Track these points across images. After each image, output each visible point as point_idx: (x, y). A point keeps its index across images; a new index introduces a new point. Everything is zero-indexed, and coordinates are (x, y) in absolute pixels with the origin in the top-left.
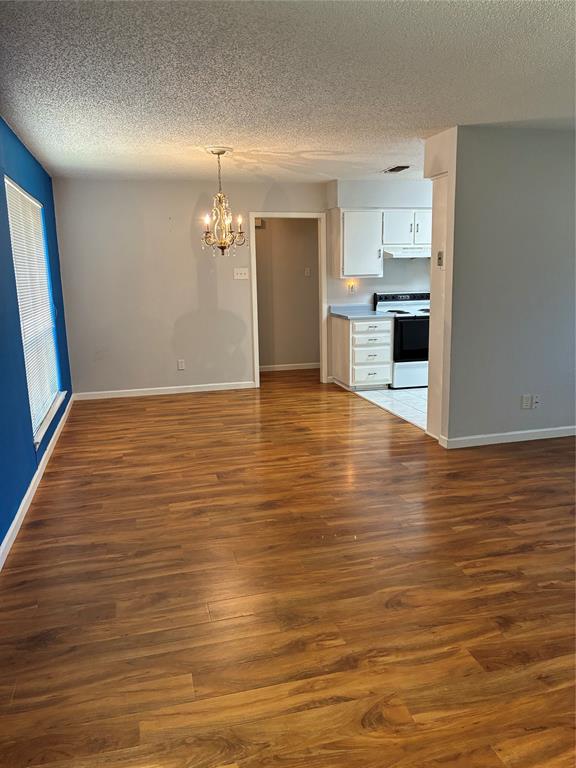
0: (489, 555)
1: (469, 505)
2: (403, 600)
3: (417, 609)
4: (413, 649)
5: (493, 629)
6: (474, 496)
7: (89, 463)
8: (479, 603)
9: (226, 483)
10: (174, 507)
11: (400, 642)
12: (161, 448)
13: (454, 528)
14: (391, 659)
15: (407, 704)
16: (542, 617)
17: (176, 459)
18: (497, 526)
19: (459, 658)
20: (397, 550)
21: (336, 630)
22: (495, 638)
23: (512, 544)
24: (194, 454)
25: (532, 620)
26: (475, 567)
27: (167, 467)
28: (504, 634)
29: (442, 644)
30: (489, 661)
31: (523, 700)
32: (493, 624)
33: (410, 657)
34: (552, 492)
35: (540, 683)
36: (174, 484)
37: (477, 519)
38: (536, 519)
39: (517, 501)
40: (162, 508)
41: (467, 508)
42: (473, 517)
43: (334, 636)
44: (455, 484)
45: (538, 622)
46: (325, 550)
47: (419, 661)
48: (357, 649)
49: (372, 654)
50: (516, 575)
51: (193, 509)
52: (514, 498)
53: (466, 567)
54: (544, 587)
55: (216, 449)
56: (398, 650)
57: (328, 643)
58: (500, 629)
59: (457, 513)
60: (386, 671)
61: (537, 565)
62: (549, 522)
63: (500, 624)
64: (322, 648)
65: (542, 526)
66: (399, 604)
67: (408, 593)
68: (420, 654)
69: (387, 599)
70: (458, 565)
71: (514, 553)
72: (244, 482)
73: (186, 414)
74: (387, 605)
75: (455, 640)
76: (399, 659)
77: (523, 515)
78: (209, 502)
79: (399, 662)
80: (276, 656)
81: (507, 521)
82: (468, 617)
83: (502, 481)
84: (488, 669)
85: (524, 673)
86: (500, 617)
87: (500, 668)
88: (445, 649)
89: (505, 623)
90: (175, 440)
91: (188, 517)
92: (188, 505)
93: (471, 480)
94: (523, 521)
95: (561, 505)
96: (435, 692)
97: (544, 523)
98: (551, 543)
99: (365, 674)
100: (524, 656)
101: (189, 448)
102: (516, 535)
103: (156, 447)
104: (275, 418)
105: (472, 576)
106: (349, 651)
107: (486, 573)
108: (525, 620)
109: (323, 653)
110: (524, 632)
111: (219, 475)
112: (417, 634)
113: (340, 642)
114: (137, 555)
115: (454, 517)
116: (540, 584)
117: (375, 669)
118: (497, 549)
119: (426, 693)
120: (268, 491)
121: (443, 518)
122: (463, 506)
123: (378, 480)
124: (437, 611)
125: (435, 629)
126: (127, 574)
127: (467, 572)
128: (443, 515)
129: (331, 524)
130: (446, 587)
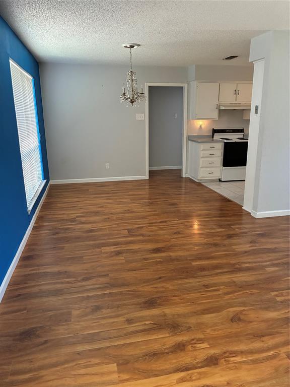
1: (274, 254)
2: (242, 317)
3: (251, 324)
4: (251, 352)
6: (276, 248)
7: (58, 221)
9: (133, 236)
10: (104, 249)
11: (243, 347)
12: (96, 213)
13: (266, 269)
14: (238, 359)
17: (105, 220)
20: (234, 282)
21: (202, 336)
24: (115, 217)
26: (282, 296)
27: (100, 225)
29: (269, 349)
33: (250, 358)
36: (105, 235)
37: (279, 263)
40: (98, 250)
41: (273, 256)
42: (277, 262)
43: (201, 341)
44: (263, 240)
46: (191, 280)
47: (256, 362)
48: (217, 351)
49: (226, 355)
51: (115, 251)
53: (277, 296)
55: (127, 215)
56: (242, 353)
57: (198, 345)
59: (267, 259)
60: (236, 368)
64: (195, 349)
66: (239, 320)
67: (244, 312)
68: (257, 356)
69: (232, 316)
70: (273, 294)
72: (143, 235)
74: (232, 320)
75: (276, 347)
76: (244, 359)
78: (124, 248)
79: (243, 362)
80: (168, 353)
88: (271, 353)
91: (112, 256)
92: (112, 249)
96: (268, 384)
99: (223, 370)
101: (112, 213)
103: (94, 212)
105: (282, 302)
106: (212, 352)
109: (195, 353)
111: (129, 231)
112: (252, 342)
113: (205, 345)
117: (229, 365)
120: (157, 241)
121: (259, 262)
122: (270, 255)
123: (219, 236)
124: (263, 326)
125: (263, 339)
126: (78, 292)
127: (279, 299)
128: (259, 260)
129: (194, 264)
130: (267, 309)
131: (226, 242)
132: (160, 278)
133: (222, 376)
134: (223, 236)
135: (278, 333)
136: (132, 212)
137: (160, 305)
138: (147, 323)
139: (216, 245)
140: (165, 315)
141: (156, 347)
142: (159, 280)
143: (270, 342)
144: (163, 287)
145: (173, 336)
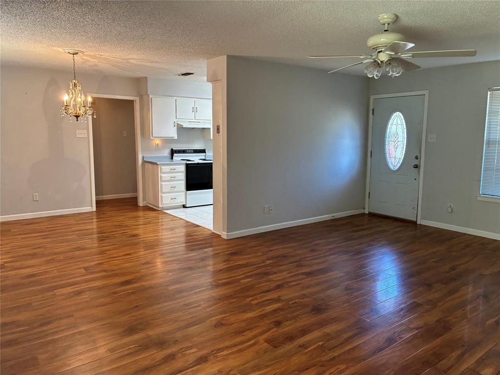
0: (262, 293)
1: (246, 268)
2: (224, 322)
3: (233, 325)
4: (235, 345)
5: (273, 328)
6: (247, 263)
8: (262, 317)
9: (93, 273)
10: (58, 292)
11: (227, 343)
12: (33, 256)
13: (241, 281)
14: (225, 353)
15: (239, 373)
16: (294, 318)
17: (48, 262)
18: (263, 277)
19: (259, 345)
20: (213, 297)
21: (190, 344)
22: (274, 332)
23: (273, 285)
24: (61, 257)
25: (291, 320)
26: (257, 299)
27: (43, 268)
28: (279, 330)
29: (249, 340)
30: (274, 343)
31: (294, 358)
32: (272, 326)
33: (234, 349)
34: (285, 257)
35: (300, 349)
36: (54, 278)
37: (252, 275)
38: (281, 271)
39: (270, 264)
40: (49, 294)
41: (245, 270)
42: (250, 274)
43: (190, 348)
44: (236, 258)
45: (293, 320)
46: (170, 303)
47: (240, 351)
48: (205, 352)
49: (214, 353)
50: (278, 300)
51: (73, 292)
52: (268, 262)
53: (252, 300)
54: (292, 304)
55: (77, 253)
56: (227, 348)
57: (187, 352)
58: (276, 327)
59: (241, 273)
60: (224, 359)
61: (287, 294)
62: (287, 272)
63: (276, 325)
64: (185, 355)
65: (285, 275)
66: (222, 324)
67: (225, 318)
68: (240, 347)
69: (215, 323)
70: (248, 299)
71: (275, 289)
72: (105, 271)
73: (46, 231)
74: (215, 326)
75: (255, 337)
76: (230, 352)
77: (275, 270)
79: (229, 354)
80: (159, 365)
81: (267, 274)
82: (260, 324)
83: (260, 254)
84: (275, 347)
85: (293, 345)
86: (274, 322)
87: (280, 346)
88: (252, 342)
89: (278, 324)
90: (42, 250)
91: (73, 297)
92: (69, 289)
93: (244, 255)
94: (276, 273)
95: (291, 263)
96: (251, 364)
97: (285, 273)
98: (291, 282)
99: (213, 363)
100: (290, 338)
101: (56, 254)
102: (274, 281)
103: (29, 255)
104: (113, 230)
105: (256, 304)
106: (201, 353)
107: (263, 301)
108: (287, 321)
109: (186, 358)
110: (288, 326)
111: (85, 269)
112: (236, 338)
113: (194, 350)
114: (41, 325)
115: (241, 275)
116: (290, 303)
117: (217, 359)
118: (266, 288)
119: (247, 365)
120: (124, 274)
121: (234, 277)
122: (243, 269)
123: (192, 260)
124: (243, 324)
125: (244, 334)
126: (38, 338)
127: (254, 302)
128: (233, 275)
129: (170, 288)
130: (244, 312)
131: (201, 264)
132: (137, 306)
133: (212, 368)
134: (196, 260)
135: (256, 327)
136: (84, 249)
137: (142, 330)
138: (131, 347)
139: (190, 269)
140: (149, 337)
141: (147, 363)
142: (135, 309)
143: (249, 334)
144: (141, 314)
145: (161, 351)
